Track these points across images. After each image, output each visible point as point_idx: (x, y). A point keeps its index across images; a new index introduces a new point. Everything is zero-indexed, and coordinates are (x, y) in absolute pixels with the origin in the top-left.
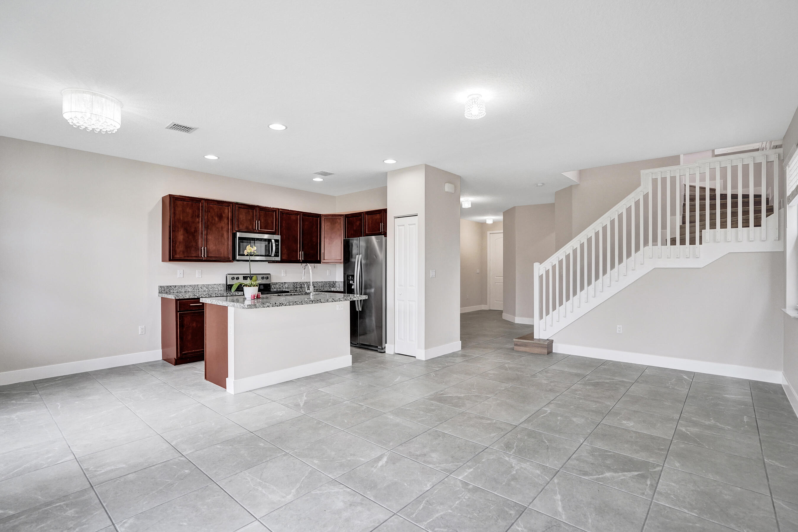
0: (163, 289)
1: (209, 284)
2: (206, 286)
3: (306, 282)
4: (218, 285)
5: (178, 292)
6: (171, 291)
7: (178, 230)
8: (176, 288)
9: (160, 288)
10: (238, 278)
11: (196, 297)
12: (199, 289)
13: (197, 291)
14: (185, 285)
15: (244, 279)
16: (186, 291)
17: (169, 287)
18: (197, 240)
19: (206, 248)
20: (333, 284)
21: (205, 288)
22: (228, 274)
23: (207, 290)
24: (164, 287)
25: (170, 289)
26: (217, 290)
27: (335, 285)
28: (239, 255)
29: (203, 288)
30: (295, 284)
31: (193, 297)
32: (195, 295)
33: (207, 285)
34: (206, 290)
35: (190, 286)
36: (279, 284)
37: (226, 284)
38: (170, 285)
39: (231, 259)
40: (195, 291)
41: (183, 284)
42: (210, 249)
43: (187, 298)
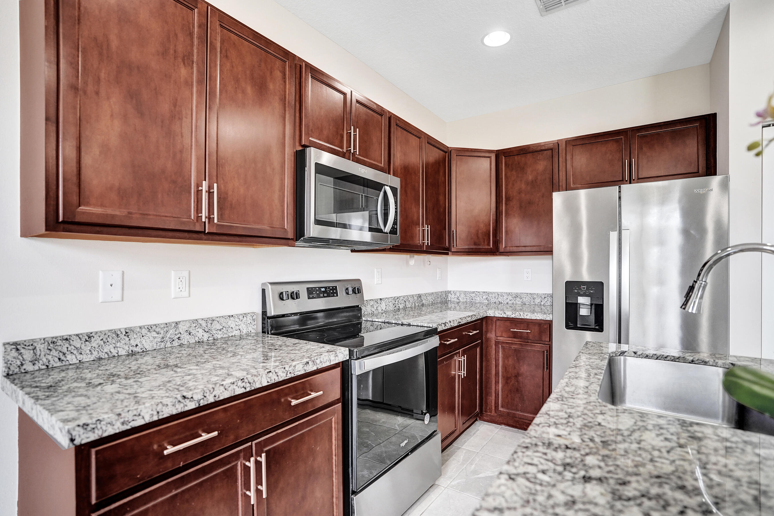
0: (28, 355)
1: (213, 316)
2: (204, 324)
3: (412, 295)
4: (241, 317)
5: (100, 359)
6: (69, 357)
7: (97, 93)
8: (94, 344)
9: (14, 353)
10: (294, 296)
11: (191, 406)
12: (182, 336)
13: (176, 343)
14: (132, 330)
15: (309, 298)
16: (135, 349)
17: (60, 343)
18: (181, 152)
19: (215, 185)
20: (446, 298)
21: (201, 331)
22: (271, 284)
23: (206, 336)
24: (31, 345)
25: (65, 350)
26: (237, 333)
27: (447, 300)
29: (193, 332)
30: (397, 301)
31: (180, 408)
32: (184, 397)
33: (206, 321)
34: (205, 339)
35: (150, 328)
36: (372, 303)
37: (264, 313)
38: (65, 333)
39: (290, 235)
40: (169, 345)
41: (121, 325)
42: (230, 193)
43: (148, 419)
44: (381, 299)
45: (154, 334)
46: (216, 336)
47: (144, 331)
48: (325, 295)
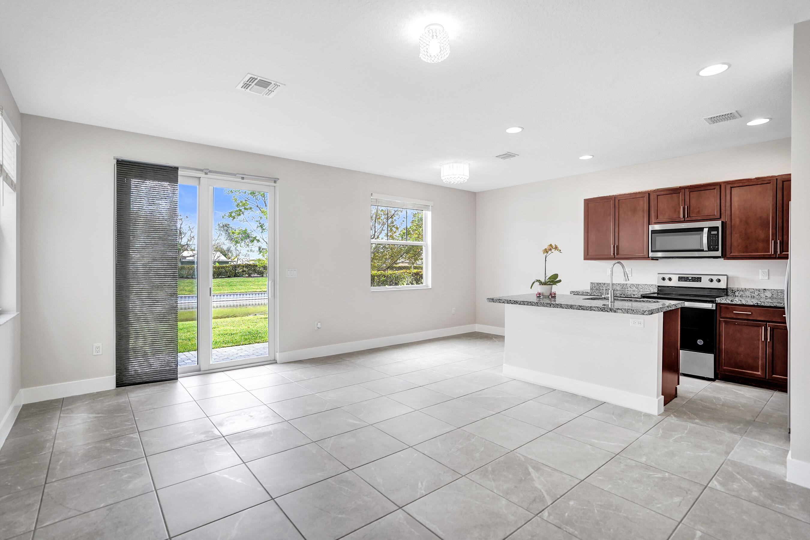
0: (594, 286)
1: (639, 283)
2: (636, 286)
4: (650, 285)
8: (605, 286)
10: (671, 279)
15: (681, 281)
21: (634, 287)
23: (636, 290)
24: (594, 283)
25: (600, 286)
26: (648, 291)
28: (652, 251)
29: (632, 287)
33: (636, 285)
35: (619, 284)
37: (657, 285)
38: (600, 282)
40: (624, 290)
44: (764, 289)
45: (620, 286)
46: (640, 290)
47: (617, 285)
48: (691, 281)
